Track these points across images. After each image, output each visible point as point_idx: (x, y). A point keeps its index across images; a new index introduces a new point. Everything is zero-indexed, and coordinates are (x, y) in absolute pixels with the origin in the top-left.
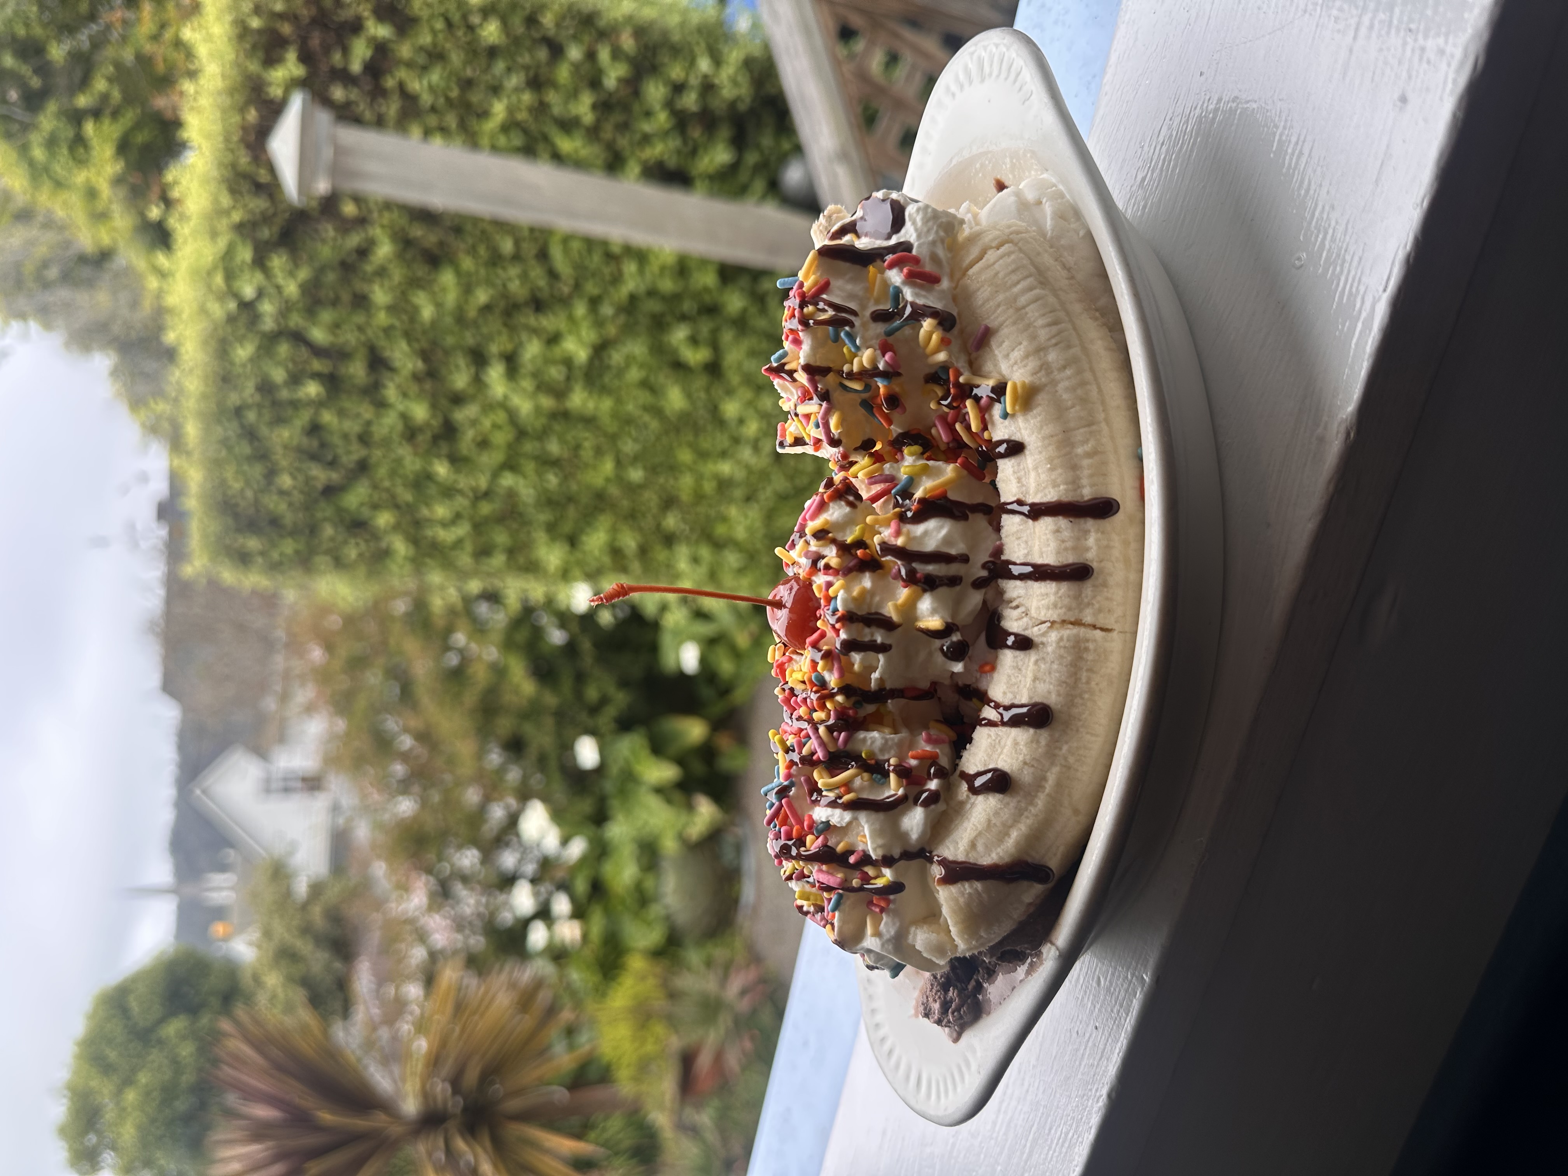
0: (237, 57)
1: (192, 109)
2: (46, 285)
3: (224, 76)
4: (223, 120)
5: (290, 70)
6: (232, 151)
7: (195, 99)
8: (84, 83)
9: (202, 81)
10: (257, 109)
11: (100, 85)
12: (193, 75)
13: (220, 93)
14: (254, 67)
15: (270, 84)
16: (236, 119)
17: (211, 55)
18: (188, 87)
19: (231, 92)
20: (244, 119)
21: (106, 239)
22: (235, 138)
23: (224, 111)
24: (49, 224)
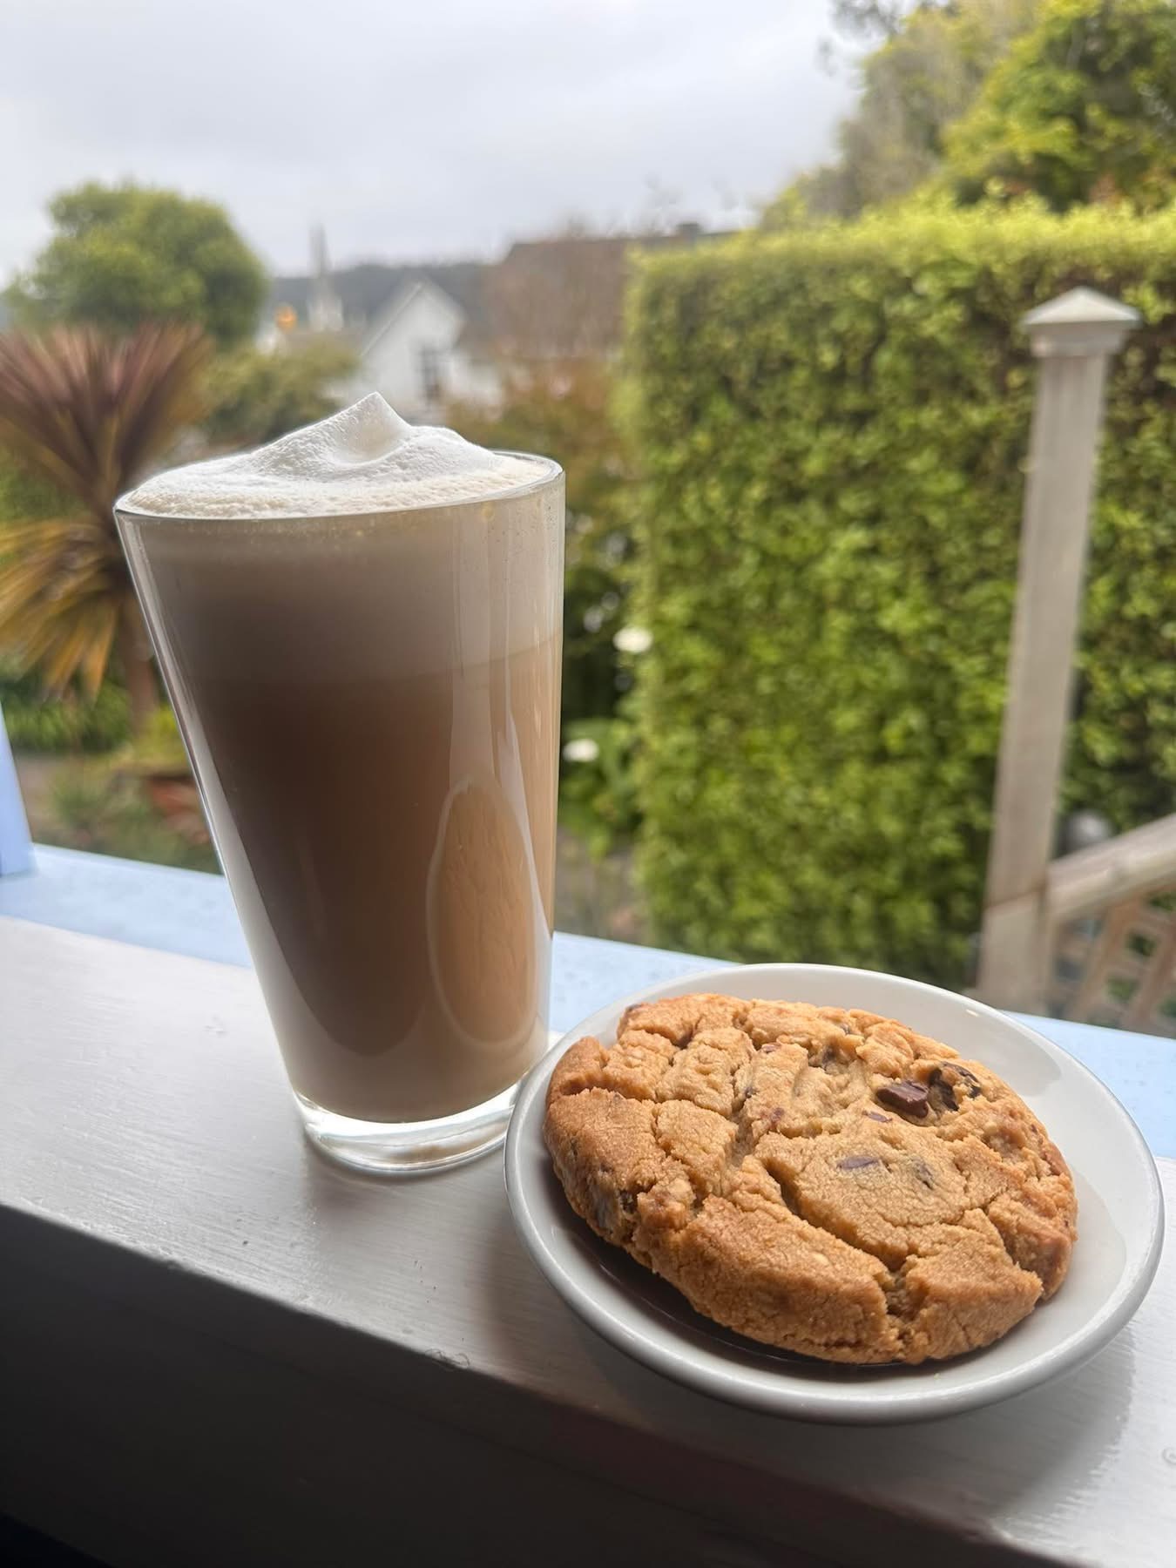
0: (1162, 254)
1: (1103, 216)
2: (904, 99)
3: (1140, 244)
4: (1095, 247)
5: (1152, 308)
6: (1064, 259)
7: (1114, 218)
8: (1115, 113)
9: (1131, 224)
10: (1110, 279)
11: (1113, 128)
12: (1139, 212)
13: (1123, 241)
14: (1153, 271)
15: (1137, 289)
16: (1097, 258)
17: (1162, 230)
18: (1126, 209)
19: (1126, 252)
20: (1099, 266)
21: (957, 150)
22: (1078, 260)
23: (1105, 247)
24: (966, 95)
